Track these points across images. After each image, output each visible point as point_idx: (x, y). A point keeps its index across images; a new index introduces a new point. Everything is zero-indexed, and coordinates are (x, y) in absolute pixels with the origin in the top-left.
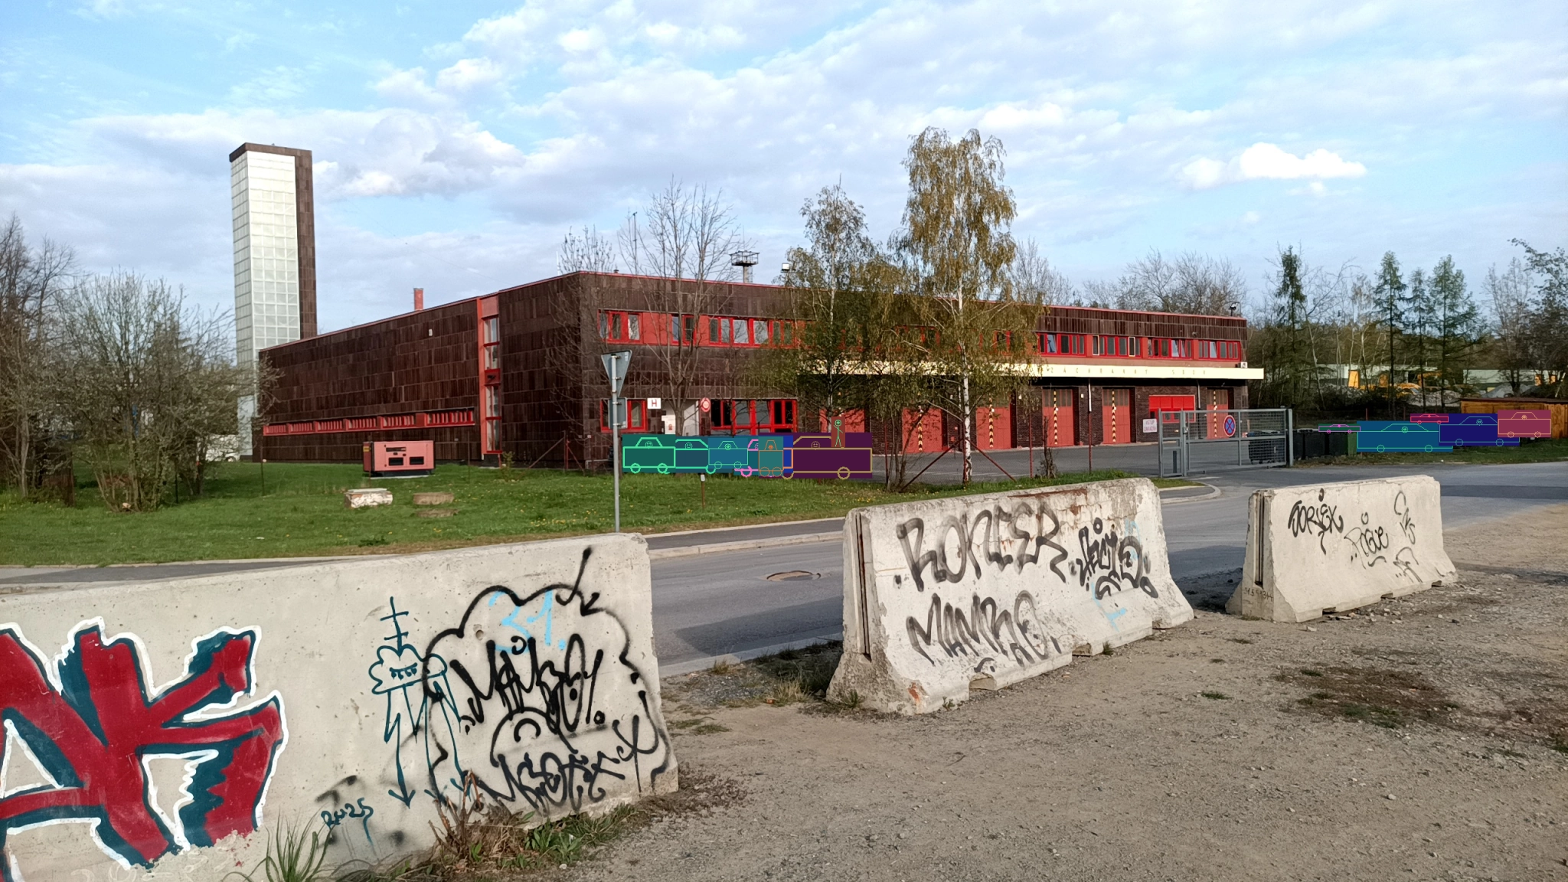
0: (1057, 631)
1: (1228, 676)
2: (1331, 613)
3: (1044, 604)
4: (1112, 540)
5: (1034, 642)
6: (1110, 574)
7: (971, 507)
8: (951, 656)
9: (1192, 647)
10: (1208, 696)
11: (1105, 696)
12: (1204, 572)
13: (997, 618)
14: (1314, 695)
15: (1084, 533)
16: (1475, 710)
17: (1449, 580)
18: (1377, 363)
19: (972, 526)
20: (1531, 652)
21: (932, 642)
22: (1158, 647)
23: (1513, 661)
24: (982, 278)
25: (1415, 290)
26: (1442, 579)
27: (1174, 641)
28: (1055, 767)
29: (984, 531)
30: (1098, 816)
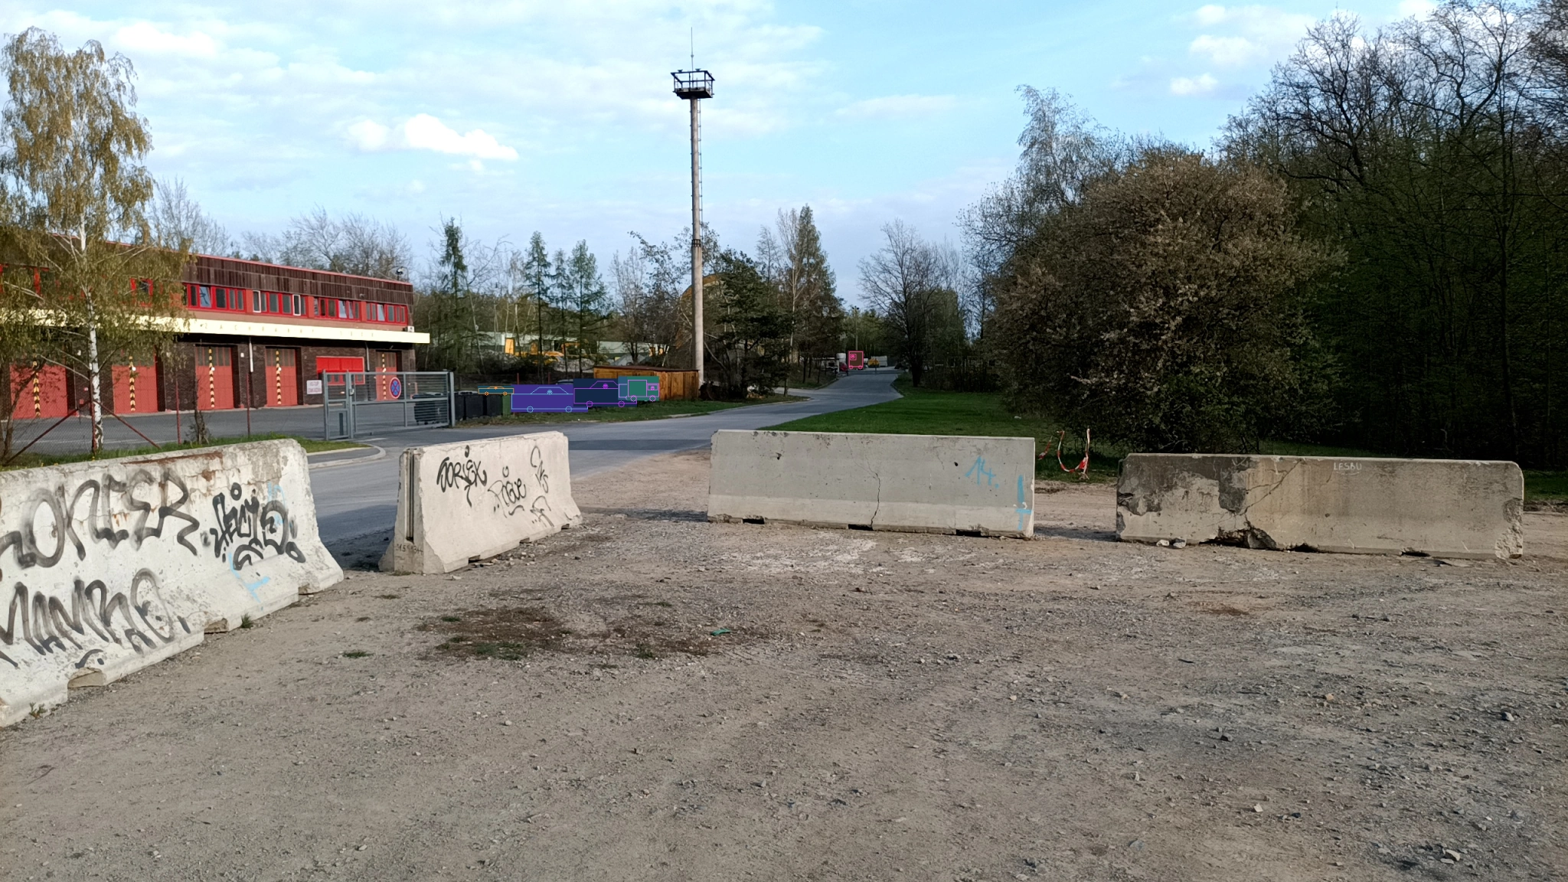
0: (185, 609)
1: (373, 632)
2: (477, 561)
3: (169, 581)
4: (253, 506)
5: (156, 625)
6: (251, 543)
7: (70, 478)
8: (42, 653)
9: (339, 608)
10: (350, 655)
11: (238, 672)
12: (361, 532)
13: (107, 602)
14: (452, 640)
15: (219, 500)
16: (583, 634)
17: (575, 523)
18: (528, 333)
19: (72, 499)
20: (631, 578)
21: (15, 640)
22: (304, 613)
23: (617, 587)
24: (111, 215)
25: (558, 269)
26: (570, 522)
27: (321, 604)
28: (169, 759)
29: (89, 504)
30: (213, 804)
